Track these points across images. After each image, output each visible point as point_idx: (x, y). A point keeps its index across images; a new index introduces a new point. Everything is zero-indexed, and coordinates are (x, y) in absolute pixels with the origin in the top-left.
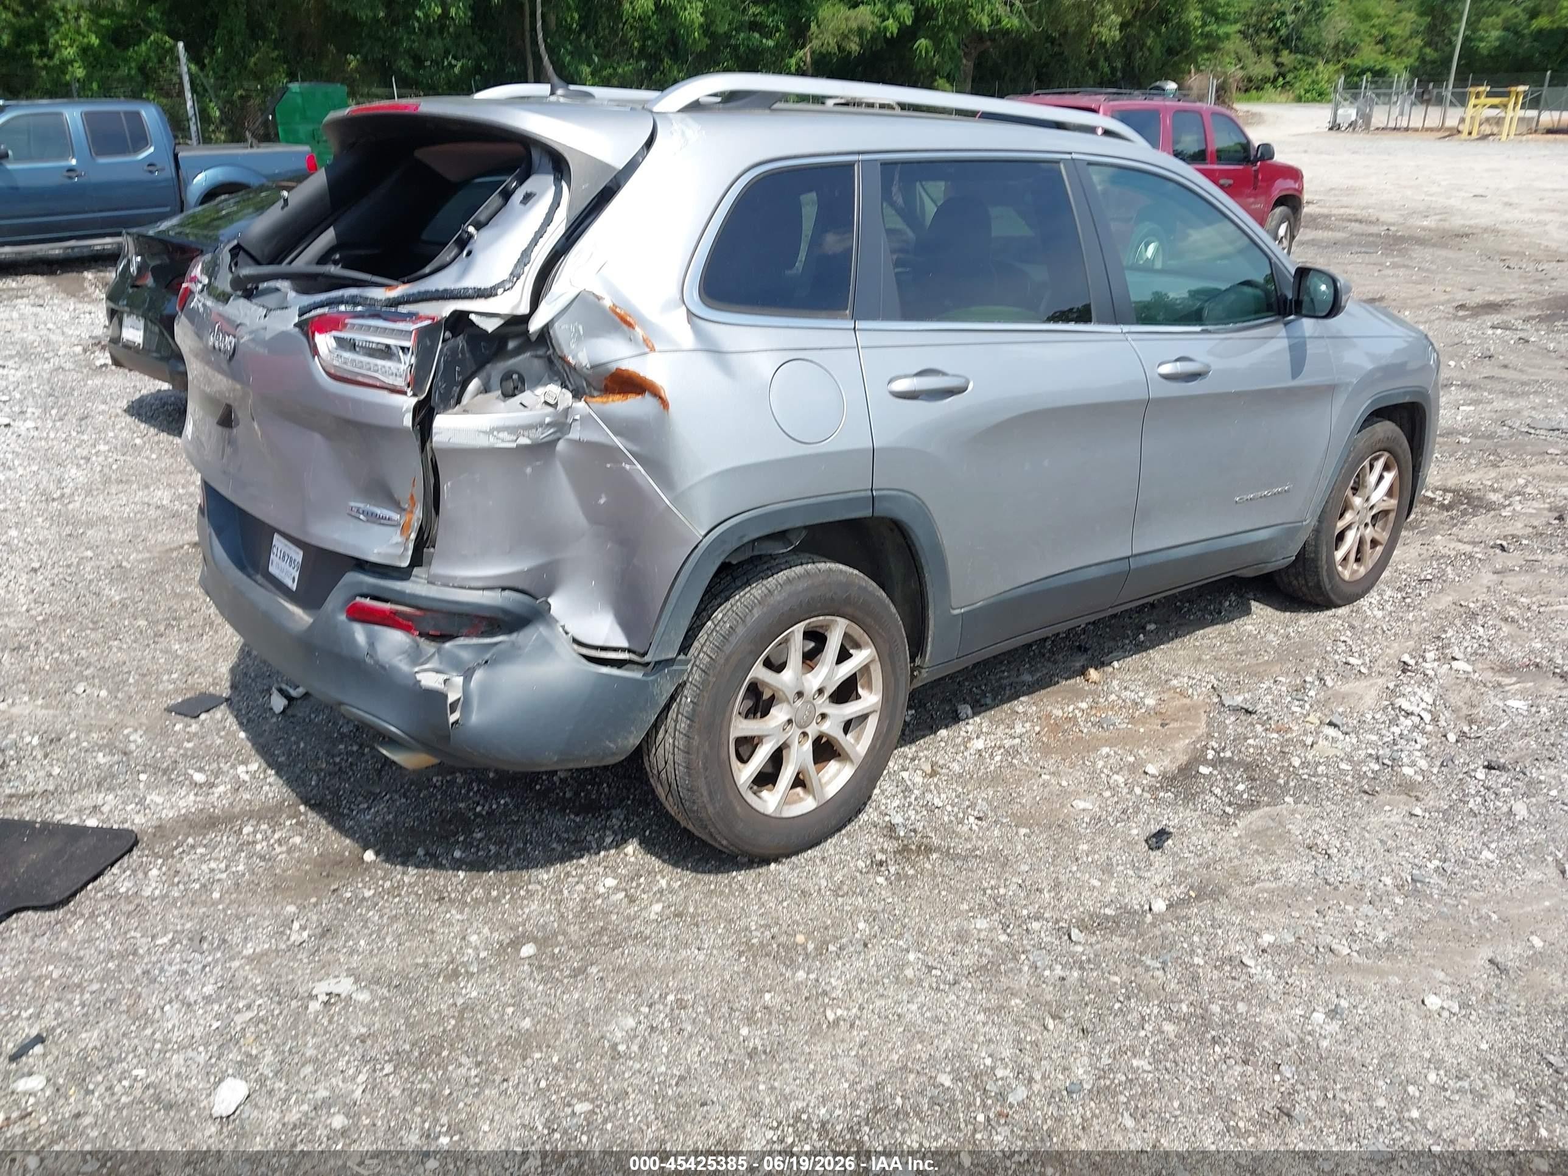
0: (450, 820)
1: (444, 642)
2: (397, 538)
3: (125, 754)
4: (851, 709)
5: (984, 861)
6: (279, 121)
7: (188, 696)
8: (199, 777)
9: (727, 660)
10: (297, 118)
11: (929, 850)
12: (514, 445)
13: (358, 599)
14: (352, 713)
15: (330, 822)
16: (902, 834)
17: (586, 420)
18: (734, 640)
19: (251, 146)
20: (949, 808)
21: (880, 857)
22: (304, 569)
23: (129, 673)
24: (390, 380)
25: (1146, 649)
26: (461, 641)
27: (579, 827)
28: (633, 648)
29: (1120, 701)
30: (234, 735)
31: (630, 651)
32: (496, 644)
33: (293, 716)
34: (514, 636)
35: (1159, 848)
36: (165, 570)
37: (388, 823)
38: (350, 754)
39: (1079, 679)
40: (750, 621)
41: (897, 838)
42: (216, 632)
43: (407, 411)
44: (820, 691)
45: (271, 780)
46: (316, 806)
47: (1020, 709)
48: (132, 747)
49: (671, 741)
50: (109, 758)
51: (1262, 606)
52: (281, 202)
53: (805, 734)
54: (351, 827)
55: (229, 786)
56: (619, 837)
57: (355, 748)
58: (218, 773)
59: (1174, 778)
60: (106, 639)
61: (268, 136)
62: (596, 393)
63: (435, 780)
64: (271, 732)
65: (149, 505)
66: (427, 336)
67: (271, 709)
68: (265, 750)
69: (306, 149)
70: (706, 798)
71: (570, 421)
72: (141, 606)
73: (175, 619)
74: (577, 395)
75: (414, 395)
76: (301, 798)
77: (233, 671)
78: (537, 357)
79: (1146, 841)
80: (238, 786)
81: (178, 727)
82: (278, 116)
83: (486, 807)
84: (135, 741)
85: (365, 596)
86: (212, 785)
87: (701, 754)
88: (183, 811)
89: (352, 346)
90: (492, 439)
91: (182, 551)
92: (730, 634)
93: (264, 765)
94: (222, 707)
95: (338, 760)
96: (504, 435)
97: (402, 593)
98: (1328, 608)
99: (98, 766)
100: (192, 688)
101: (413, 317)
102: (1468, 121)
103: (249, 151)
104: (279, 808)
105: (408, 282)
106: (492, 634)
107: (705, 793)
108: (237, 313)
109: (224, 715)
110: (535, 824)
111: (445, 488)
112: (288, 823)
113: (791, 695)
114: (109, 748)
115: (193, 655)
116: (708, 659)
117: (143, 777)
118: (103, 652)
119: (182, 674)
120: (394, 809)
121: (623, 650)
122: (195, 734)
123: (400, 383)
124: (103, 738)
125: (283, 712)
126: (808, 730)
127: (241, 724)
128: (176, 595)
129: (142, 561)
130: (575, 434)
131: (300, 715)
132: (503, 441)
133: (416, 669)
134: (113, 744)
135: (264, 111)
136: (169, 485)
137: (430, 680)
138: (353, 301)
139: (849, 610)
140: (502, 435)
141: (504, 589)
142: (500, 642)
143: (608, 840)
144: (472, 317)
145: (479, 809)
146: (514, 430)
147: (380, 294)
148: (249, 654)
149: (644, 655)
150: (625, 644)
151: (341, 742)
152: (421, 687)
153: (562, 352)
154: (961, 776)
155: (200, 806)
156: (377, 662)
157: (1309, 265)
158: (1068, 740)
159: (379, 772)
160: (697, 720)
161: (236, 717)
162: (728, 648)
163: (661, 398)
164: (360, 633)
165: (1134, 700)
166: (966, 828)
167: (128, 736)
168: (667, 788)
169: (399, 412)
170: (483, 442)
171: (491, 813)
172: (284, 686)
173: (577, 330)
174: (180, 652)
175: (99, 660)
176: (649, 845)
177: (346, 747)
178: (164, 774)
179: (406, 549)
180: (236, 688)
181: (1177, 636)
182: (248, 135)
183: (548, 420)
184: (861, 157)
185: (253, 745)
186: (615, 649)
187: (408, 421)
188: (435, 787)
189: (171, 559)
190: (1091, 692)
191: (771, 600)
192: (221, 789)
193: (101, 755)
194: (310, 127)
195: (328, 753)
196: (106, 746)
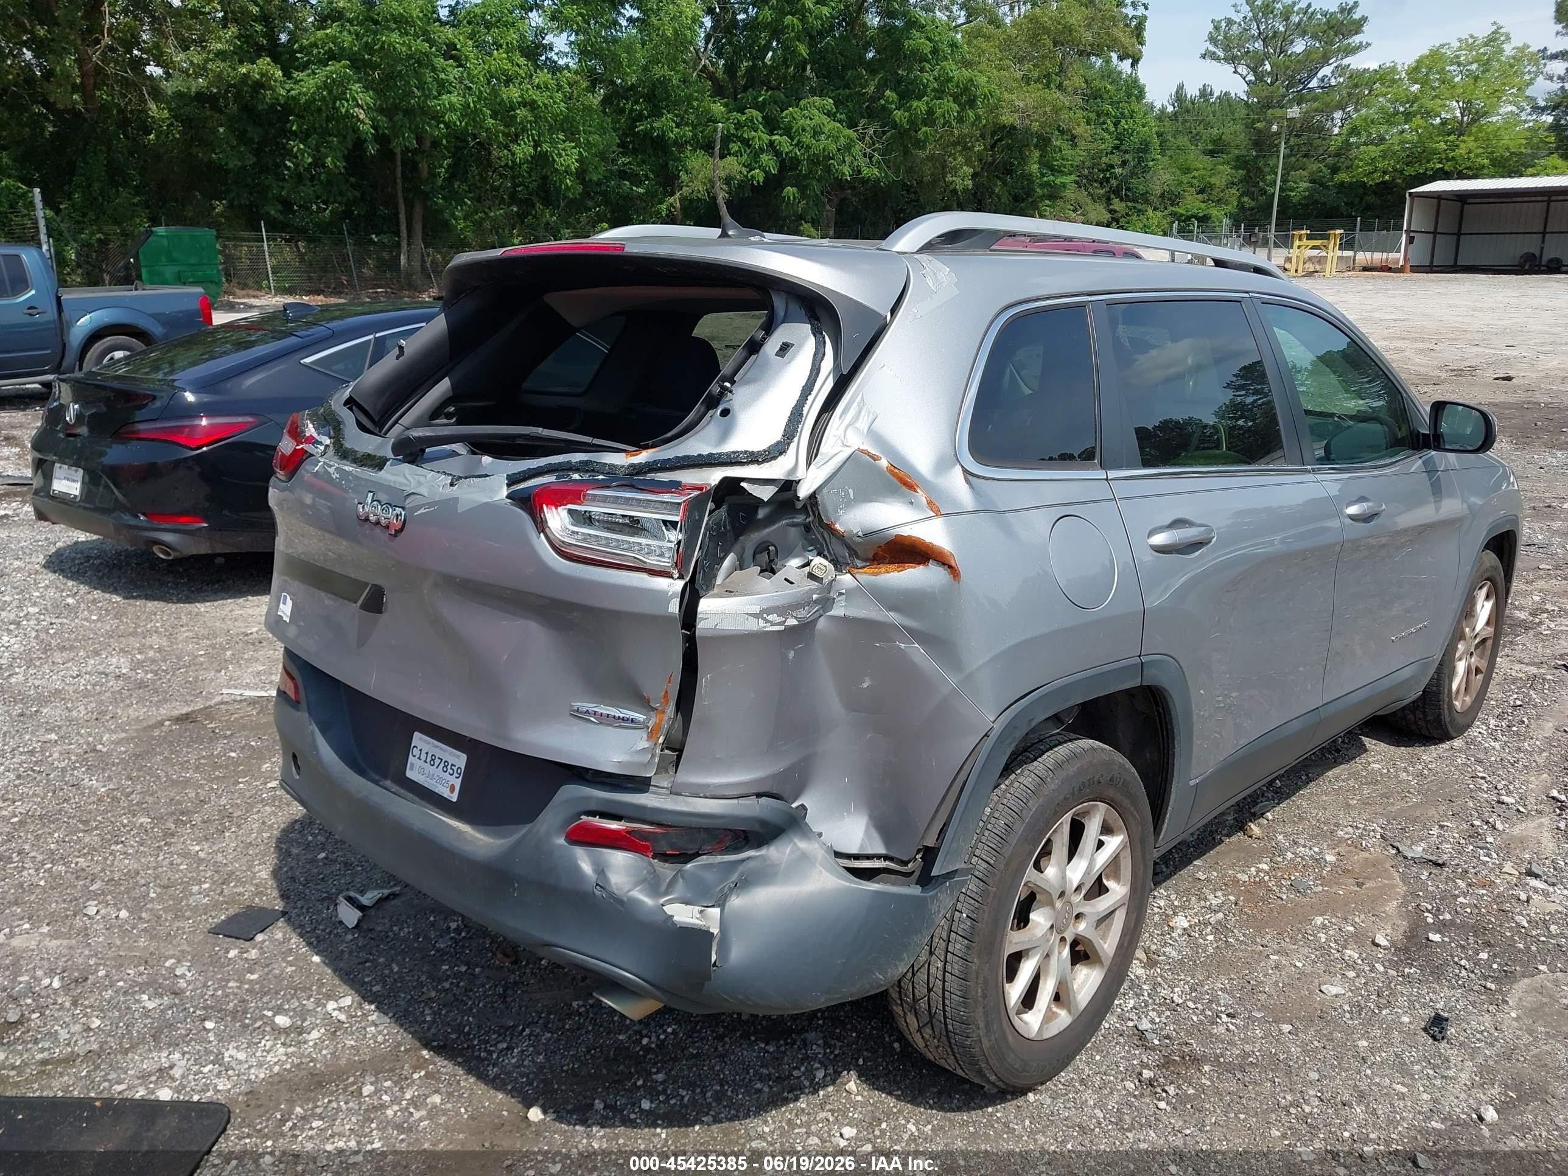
0: (615, 1059)
1: (686, 862)
2: (644, 744)
3: (175, 994)
4: (1103, 904)
5: (1264, 1069)
6: (143, 263)
7: (232, 912)
8: (282, 1021)
9: (1007, 865)
10: (163, 259)
11: (1196, 1061)
12: (782, 628)
13: (584, 818)
14: (565, 956)
15: (469, 1071)
16: (1156, 1042)
17: (850, 594)
18: (1013, 840)
19: (136, 289)
20: (1191, 1004)
21: (1147, 1074)
22: (468, 776)
23: (147, 885)
24: (652, 561)
25: (1288, 796)
26: (703, 860)
27: (777, 1059)
28: (892, 854)
29: (1299, 860)
30: (305, 958)
31: (886, 858)
32: (743, 861)
33: (371, 930)
34: (763, 851)
35: (1443, 1038)
36: (149, 753)
37: (541, 1067)
38: (458, 975)
39: (1240, 834)
40: (1028, 816)
41: (1153, 1049)
42: (239, 826)
43: (673, 596)
44: (1078, 889)
45: (374, 1017)
46: (442, 1049)
47: (1201, 875)
48: (182, 984)
49: (940, 965)
50: (158, 1001)
51: (1374, 742)
52: (396, 351)
53: (1063, 939)
54: (497, 1076)
55: (323, 1030)
56: (831, 1071)
57: (463, 969)
58: (303, 1014)
59: (1407, 950)
60: (105, 843)
61: (128, 278)
62: (859, 563)
63: (575, 1004)
64: (351, 952)
65: (107, 675)
66: (695, 507)
67: (341, 922)
68: (351, 977)
69: (200, 290)
70: (982, 1032)
71: (832, 595)
72: (135, 798)
73: (183, 813)
74: (838, 564)
75: (681, 577)
76: (420, 1040)
77: (276, 874)
78: (794, 525)
79: (1425, 1030)
80: (335, 1029)
81: (233, 953)
82: (141, 257)
83: (654, 1039)
84: (183, 976)
85: (593, 813)
86: (301, 1031)
87: (981, 980)
88: (276, 1069)
89: (587, 519)
90: (762, 623)
91: (164, 729)
92: (1008, 833)
93: (358, 999)
94: (280, 924)
95: (447, 985)
96: (773, 617)
97: (643, 808)
98: (1442, 740)
99: (146, 1013)
100: (232, 900)
101: (675, 487)
102: (1294, 260)
103: (135, 293)
104: (395, 1055)
105: (653, 447)
106: (737, 849)
107: (982, 1025)
108: (404, 481)
109: (284, 934)
110: (722, 1057)
111: (704, 680)
112: (416, 1076)
113: (1055, 895)
114: (154, 987)
115: (220, 857)
116: (985, 865)
117: (209, 1025)
118: (106, 859)
119: (214, 883)
120: (541, 1048)
121: (879, 857)
122: (256, 962)
123: (666, 562)
124: (141, 974)
125: (357, 926)
126: (1065, 935)
127: (309, 944)
128: (174, 783)
129: (118, 742)
130: (838, 611)
131: (379, 928)
132: (773, 624)
133: (662, 901)
134: (155, 981)
135: (125, 255)
136: (122, 650)
137: (684, 914)
138: (583, 467)
139: (1111, 793)
140: (771, 617)
141: (759, 795)
142: (749, 858)
143: (820, 1074)
144: (744, 484)
145: (645, 1041)
146: (783, 610)
147: (618, 459)
148: (289, 854)
149: (905, 863)
150: (881, 850)
151: (443, 962)
152: (674, 924)
153: (828, 518)
154: (1181, 962)
155: (296, 1061)
156: (612, 895)
157: (1442, 399)
158: (1272, 910)
159: (503, 997)
160: (976, 939)
161: (301, 935)
162: (1007, 851)
163: (950, 567)
164: (584, 861)
165: (1312, 856)
166: (1222, 1029)
167: (172, 970)
168: (925, 1018)
169: (662, 597)
170: (754, 625)
171: (661, 1045)
172: (352, 894)
173: (847, 495)
174: (202, 855)
175: (103, 870)
176: (870, 1077)
177: (451, 968)
178: (234, 1019)
179: (653, 756)
180: (288, 898)
181: (1310, 780)
182: (107, 277)
183: (815, 596)
184: (1090, 298)
185: (335, 971)
186: (869, 857)
187: (674, 607)
188: (580, 1014)
189: (154, 738)
190: (1265, 850)
191: (1046, 790)
192: (315, 1034)
193: (145, 997)
194: (177, 269)
195: (431, 977)
196: (148, 984)
